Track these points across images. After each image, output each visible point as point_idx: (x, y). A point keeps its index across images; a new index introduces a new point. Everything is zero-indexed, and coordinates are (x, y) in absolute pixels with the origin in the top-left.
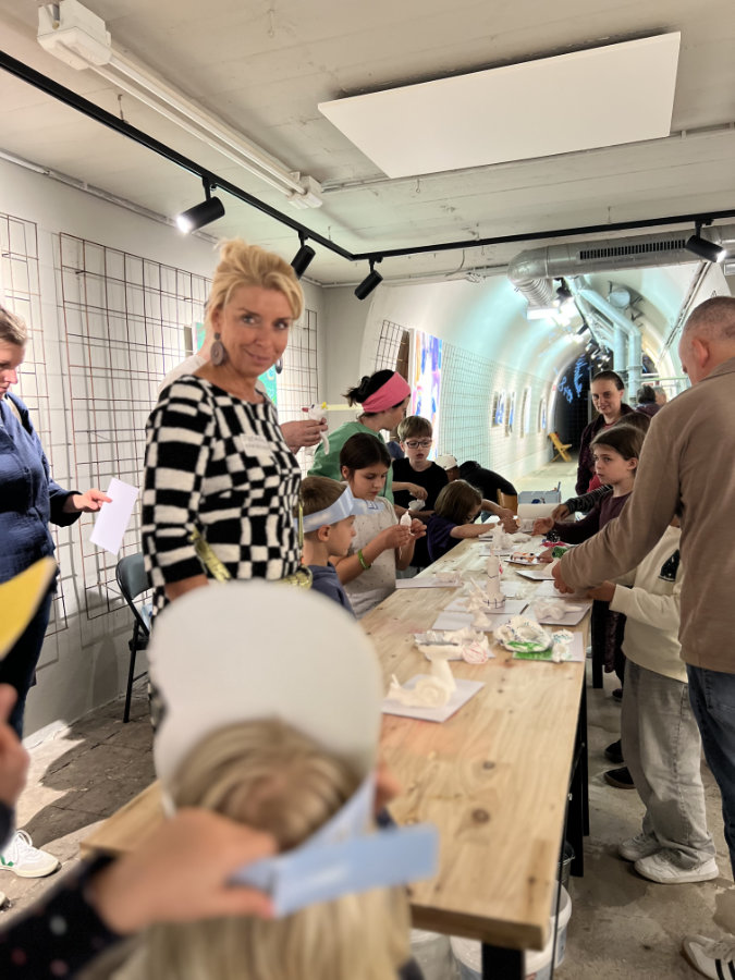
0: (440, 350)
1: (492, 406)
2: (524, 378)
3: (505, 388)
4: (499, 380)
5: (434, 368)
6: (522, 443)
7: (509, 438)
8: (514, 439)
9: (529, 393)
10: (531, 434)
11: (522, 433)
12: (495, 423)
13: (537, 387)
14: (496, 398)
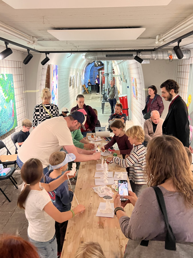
0: (58, 69)
1: (69, 81)
2: (77, 70)
3: (72, 74)
4: (71, 72)
5: (56, 75)
6: (77, 90)
7: (73, 89)
8: (75, 89)
9: (78, 74)
10: (79, 86)
11: (77, 87)
12: (70, 85)
13: (80, 72)
14: (70, 78)
